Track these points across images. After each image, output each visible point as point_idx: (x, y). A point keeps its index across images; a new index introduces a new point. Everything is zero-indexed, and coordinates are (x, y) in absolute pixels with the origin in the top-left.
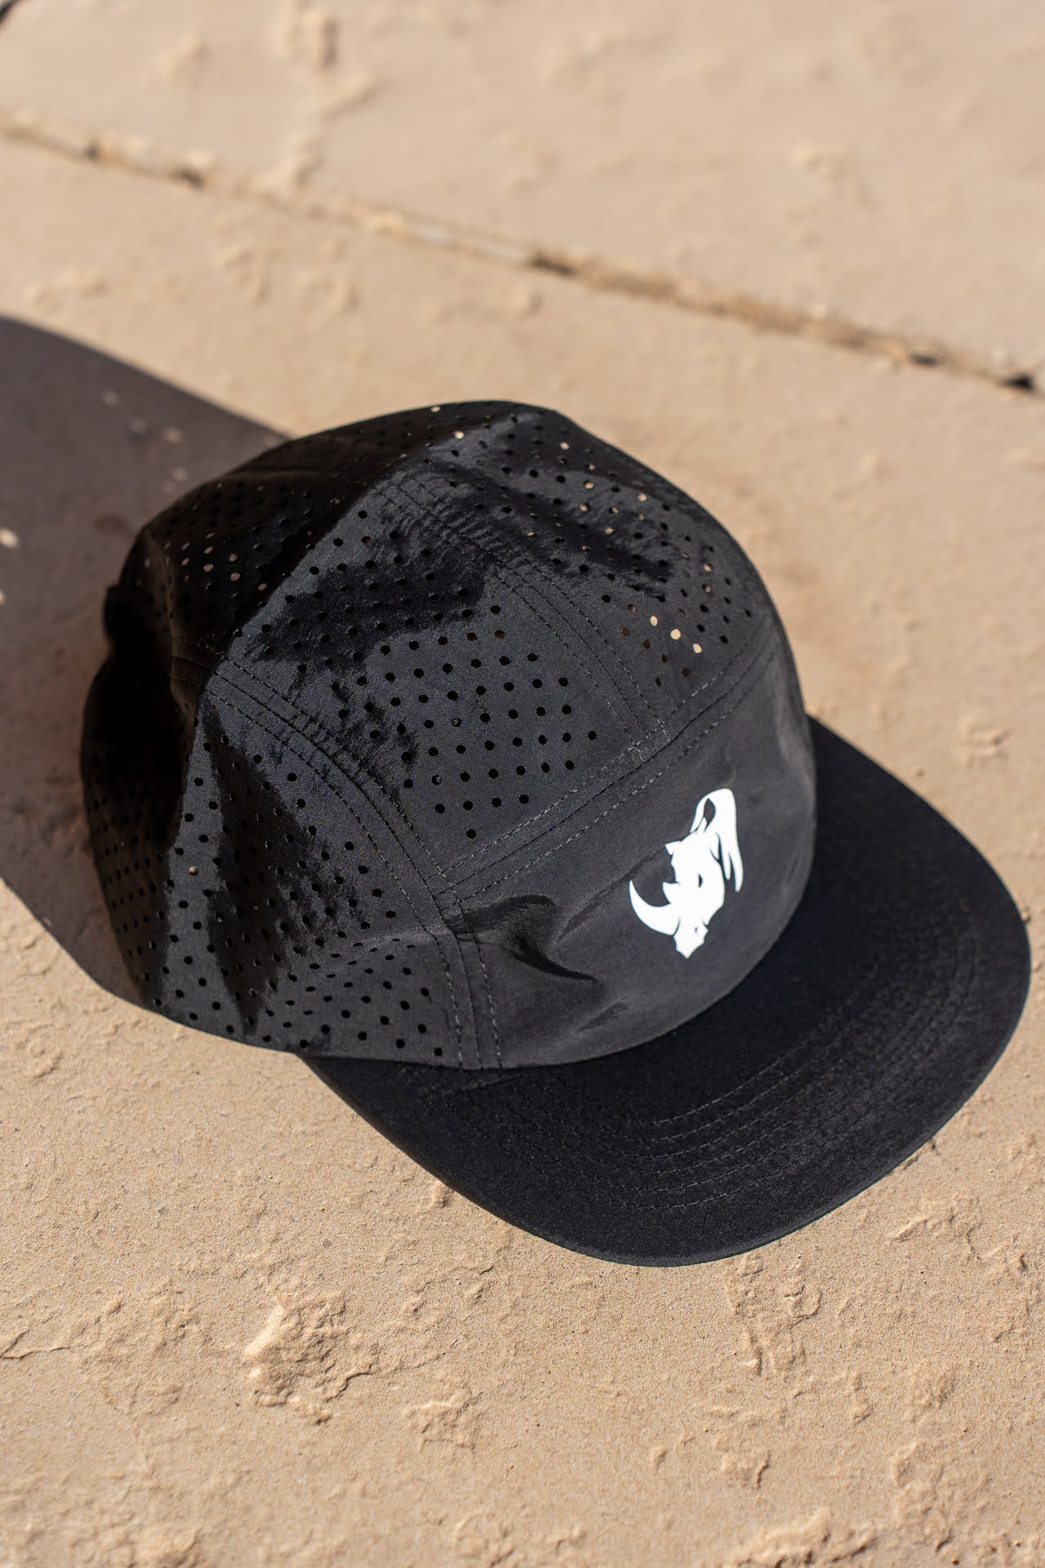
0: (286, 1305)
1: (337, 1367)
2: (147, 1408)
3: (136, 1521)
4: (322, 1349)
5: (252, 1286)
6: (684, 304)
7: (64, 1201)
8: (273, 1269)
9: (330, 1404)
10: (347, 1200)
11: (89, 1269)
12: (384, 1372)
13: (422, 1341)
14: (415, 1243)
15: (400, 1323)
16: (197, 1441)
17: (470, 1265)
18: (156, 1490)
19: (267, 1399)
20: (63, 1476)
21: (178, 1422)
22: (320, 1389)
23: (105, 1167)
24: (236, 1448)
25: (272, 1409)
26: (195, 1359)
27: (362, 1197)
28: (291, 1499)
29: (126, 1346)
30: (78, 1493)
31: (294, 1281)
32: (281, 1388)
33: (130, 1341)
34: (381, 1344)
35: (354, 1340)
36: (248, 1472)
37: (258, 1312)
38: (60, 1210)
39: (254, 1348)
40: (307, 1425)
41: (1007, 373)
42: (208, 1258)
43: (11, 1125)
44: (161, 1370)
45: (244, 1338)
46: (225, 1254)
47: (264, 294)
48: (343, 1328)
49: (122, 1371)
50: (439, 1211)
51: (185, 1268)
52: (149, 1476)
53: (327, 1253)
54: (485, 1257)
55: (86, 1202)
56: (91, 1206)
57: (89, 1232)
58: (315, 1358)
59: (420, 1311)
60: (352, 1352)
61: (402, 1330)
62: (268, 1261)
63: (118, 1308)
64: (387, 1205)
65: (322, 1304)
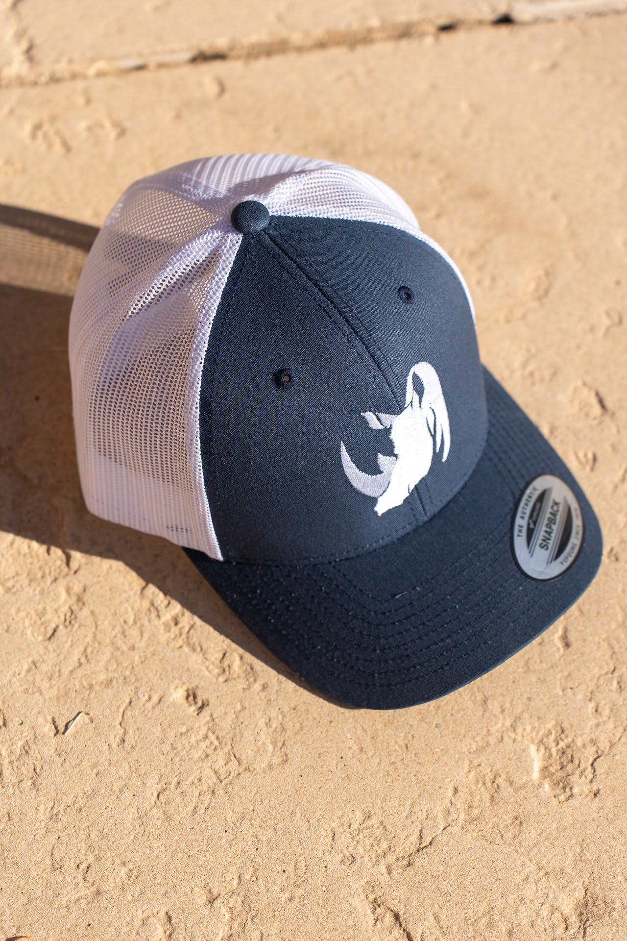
0: (533, 742)
1: (582, 762)
2: (511, 835)
3: (551, 896)
4: (567, 756)
5: (511, 742)
6: (300, 49)
7: (385, 748)
8: (513, 727)
9: (594, 783)
10: (520, 669)
11: (426, 778)
12: (606, 751)
13: (611, 725)
14: (569, 675)
15: (594, 722)
16: (547, 838)
17: (604, 672)
18: (547, 874)
19: (562, 797)
20: (499, 894)
21: (530, 834)
22: (583, 778)
23: (391, 718)
24: (568, 832)
25: (569, 801)
26: (514, 796)
27: (527, 664)
28: (613, 843)
29: (476, 808)
30: (513, 898)
31: (528, 728)
32: (564, 788)
33: (476, 804)
34: (594, 738)
35: (579, 742)
36: (583, 840)
37: (524, 754)
38: (387, 754)
39: (536, 775)
40: (592, 799)
41: (492, 17)
42: (478, 739)
43: (325, 721)
44: (501, 811)
45: (529, 772)
46: (485, 732)
47: (68, 148)
48: (570, 740)
49: (484, 823)
50: (568, 651)
51: (471, 751)
52: (539, 869)
53: (532, 703)
54: (608, 664)
55: (396, 742)
56: (401, 743)
57: (411, 758)
58: (568, 763)
59: (599, 709)
60: (583, 750)
61: (598, 725)
62: (508, 723)
63: (456, 790)
64: (541, 662)
65: (550, 733)
